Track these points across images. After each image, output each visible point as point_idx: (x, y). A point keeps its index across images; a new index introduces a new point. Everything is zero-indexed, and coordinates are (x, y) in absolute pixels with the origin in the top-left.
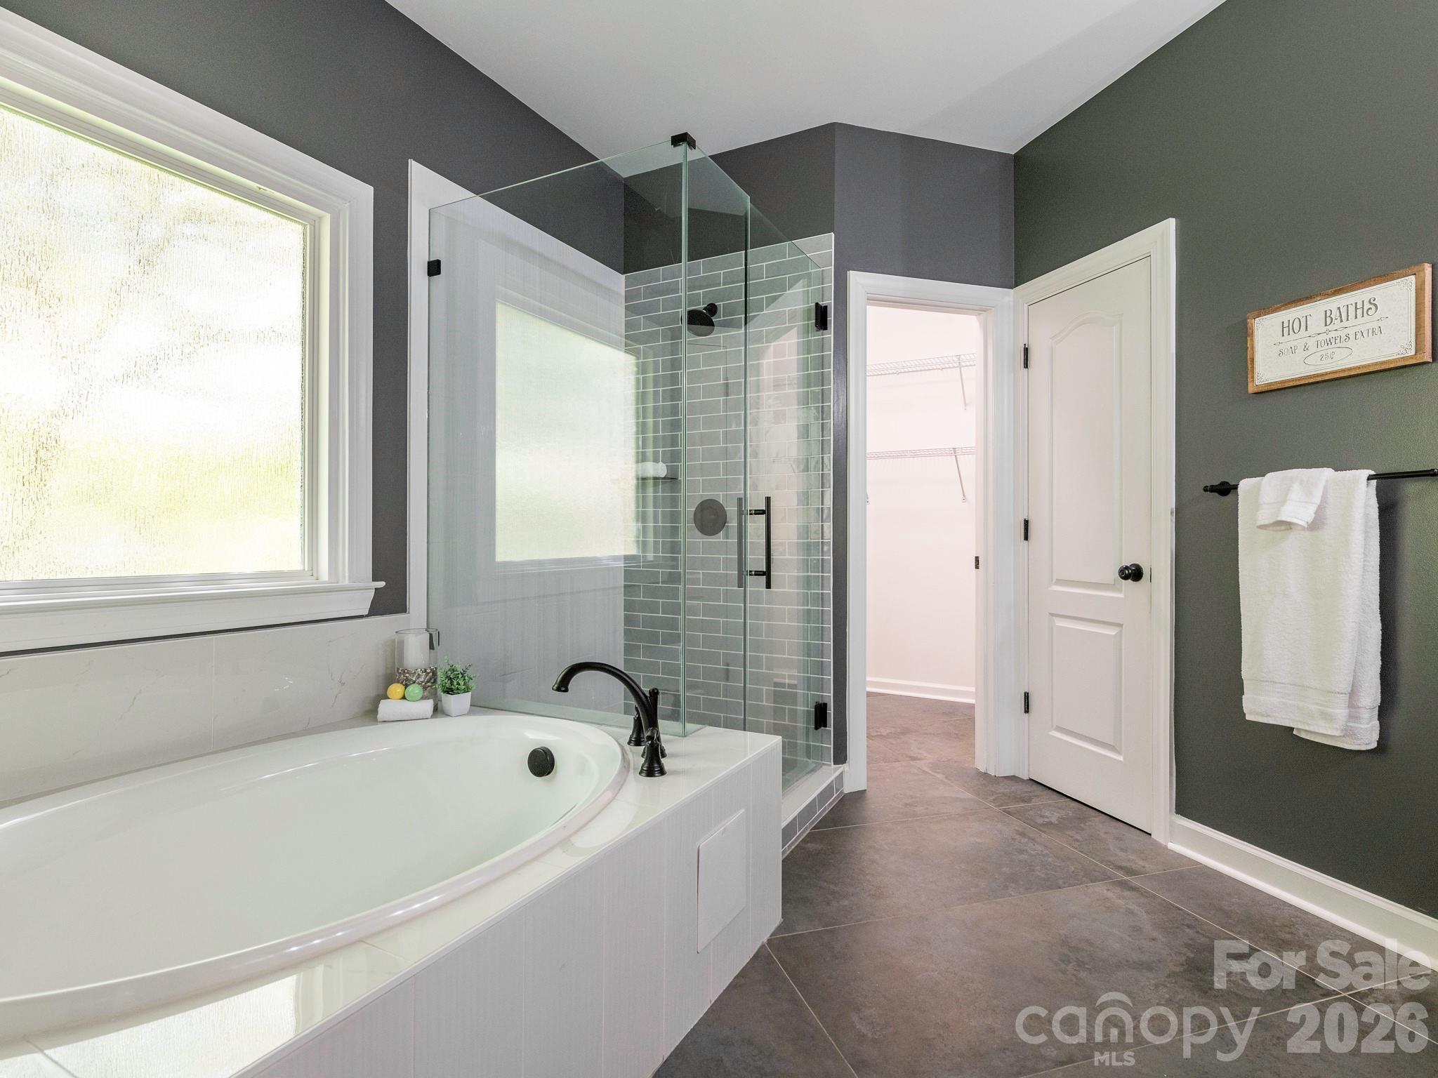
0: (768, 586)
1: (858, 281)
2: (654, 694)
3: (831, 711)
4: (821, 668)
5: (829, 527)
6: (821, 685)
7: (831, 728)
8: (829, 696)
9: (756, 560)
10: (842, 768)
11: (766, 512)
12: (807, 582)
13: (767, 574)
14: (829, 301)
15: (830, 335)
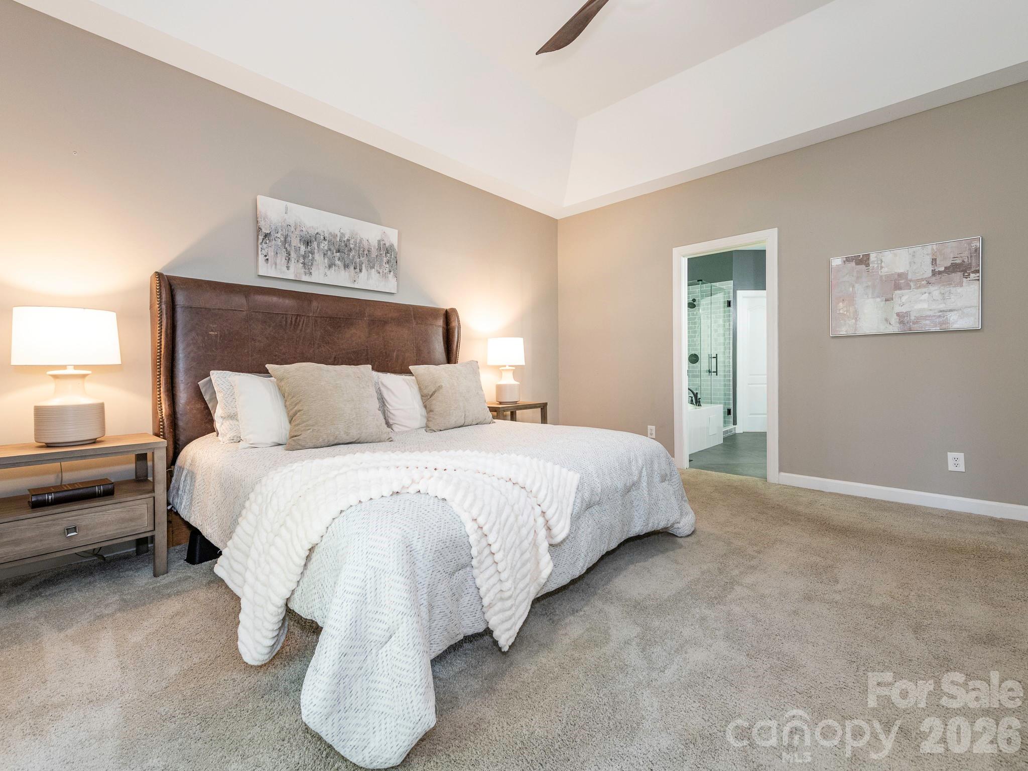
0: (717, 375)
1: (740, 293)
2: (697, 393)
3: (732, 411)
4: (729, 399)
5: (731, 360)
6: (729, 404)
7: (732, 415)
8: (731, 407)
9: (714, 369)
10: (734, 426)
11: (716, 358)
12: (725, 385)
13: (716, 372)
14: (731, 299)
15: (731, 308)
